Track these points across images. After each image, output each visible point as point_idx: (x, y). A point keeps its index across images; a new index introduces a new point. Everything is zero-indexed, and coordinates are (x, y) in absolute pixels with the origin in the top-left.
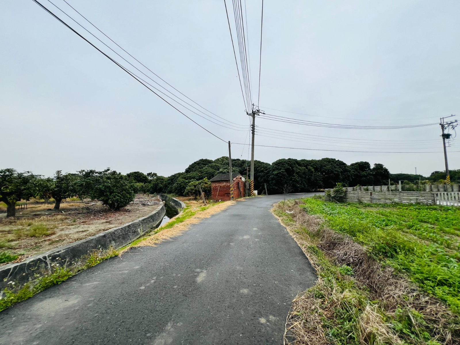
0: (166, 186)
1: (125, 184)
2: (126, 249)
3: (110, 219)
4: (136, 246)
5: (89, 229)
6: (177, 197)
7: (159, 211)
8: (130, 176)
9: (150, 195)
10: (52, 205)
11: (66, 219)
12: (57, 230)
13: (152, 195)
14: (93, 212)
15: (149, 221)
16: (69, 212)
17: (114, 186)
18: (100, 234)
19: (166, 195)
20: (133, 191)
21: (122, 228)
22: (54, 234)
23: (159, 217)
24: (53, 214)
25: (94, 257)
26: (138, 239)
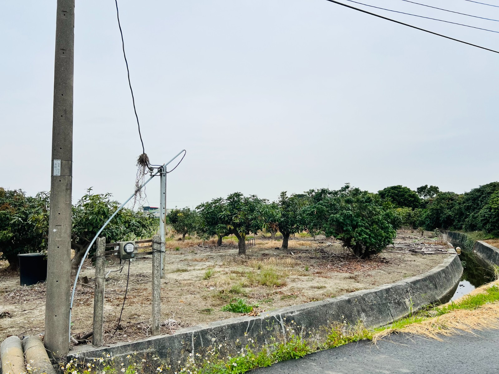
0: (461, 214)
1: (376, 211)
2: (385, 332)
3: (356, 273)
4: (402, 330)
5: (326, 285)
6: (490, 241)
7: (447, 267)
8: (385, 194)
9: (426, 233)
10: (279, 242)
11: (297, 264)
12: (288, 280)
13: (430, 233)
14: (330, 259)
15: (427, 286)
16: (300, 255)
17: (358, 215)
18: (342, 297)
19: (461, 233)
20: (391, 225)
21: (376, 293)
22: (284, 285)
23: (448, 281)
24: (282, 255)
25: (337, 333)
26: (405, 317)
